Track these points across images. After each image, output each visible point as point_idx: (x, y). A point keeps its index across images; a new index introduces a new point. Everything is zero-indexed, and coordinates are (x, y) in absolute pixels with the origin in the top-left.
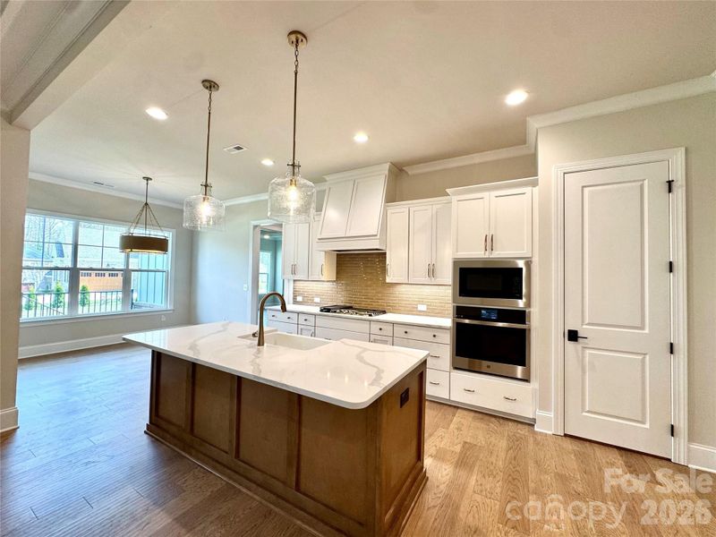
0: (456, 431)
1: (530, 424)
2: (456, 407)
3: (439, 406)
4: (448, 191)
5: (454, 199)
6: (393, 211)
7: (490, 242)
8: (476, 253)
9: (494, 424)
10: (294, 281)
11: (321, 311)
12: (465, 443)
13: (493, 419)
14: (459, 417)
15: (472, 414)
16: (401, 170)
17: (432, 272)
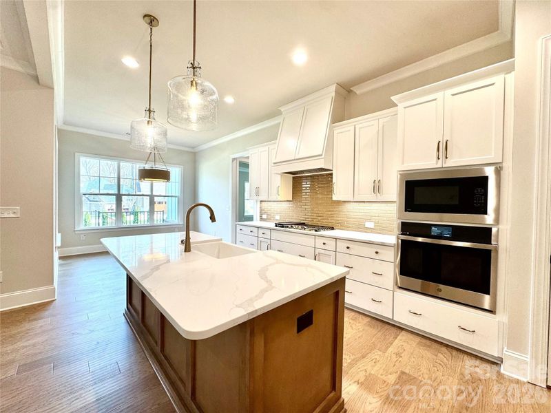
0: (394, 356)
1: (495, 362)
2: (400, 328)
3: (380, 324)
4: (393, 98)
5: (401, 106)
6: (339, 131)
7: (443, 148)
8: (426, 163)
9: (444, 356)
10: (261, 201)
11: (276, 226)
12: (403, 373)
13: (444, 349)
14: (402, 339)
15: (418, 339)
16: (350, 91)
17: (377, 187)
